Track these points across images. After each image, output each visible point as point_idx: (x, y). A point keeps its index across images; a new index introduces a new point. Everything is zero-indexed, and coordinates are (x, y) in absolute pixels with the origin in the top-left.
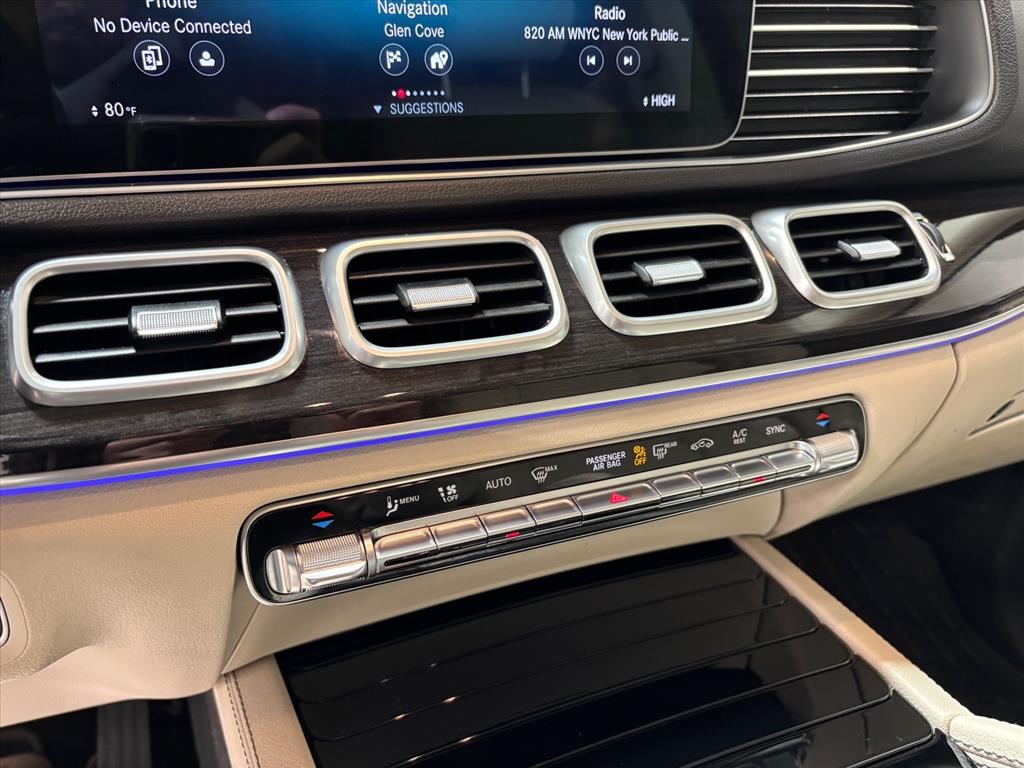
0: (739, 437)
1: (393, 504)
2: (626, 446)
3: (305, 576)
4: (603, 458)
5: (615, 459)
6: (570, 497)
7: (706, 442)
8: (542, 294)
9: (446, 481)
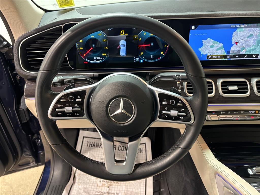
2: (255, 111)
3: (211, 119)
4: (251, 112)
5: (253, 112)
6: (245, 116)
8: (247, 88)
9: (229, 111)
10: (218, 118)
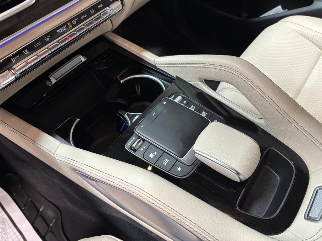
0: (92, 11)
1: (13, 60)
2: (65, 24)
4: (61, 29)
5: (64, 28)
6: (57, 42)
7: (85, 16)
10: (14, 74)
